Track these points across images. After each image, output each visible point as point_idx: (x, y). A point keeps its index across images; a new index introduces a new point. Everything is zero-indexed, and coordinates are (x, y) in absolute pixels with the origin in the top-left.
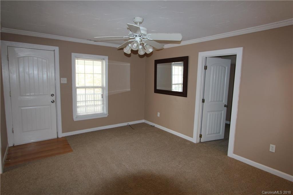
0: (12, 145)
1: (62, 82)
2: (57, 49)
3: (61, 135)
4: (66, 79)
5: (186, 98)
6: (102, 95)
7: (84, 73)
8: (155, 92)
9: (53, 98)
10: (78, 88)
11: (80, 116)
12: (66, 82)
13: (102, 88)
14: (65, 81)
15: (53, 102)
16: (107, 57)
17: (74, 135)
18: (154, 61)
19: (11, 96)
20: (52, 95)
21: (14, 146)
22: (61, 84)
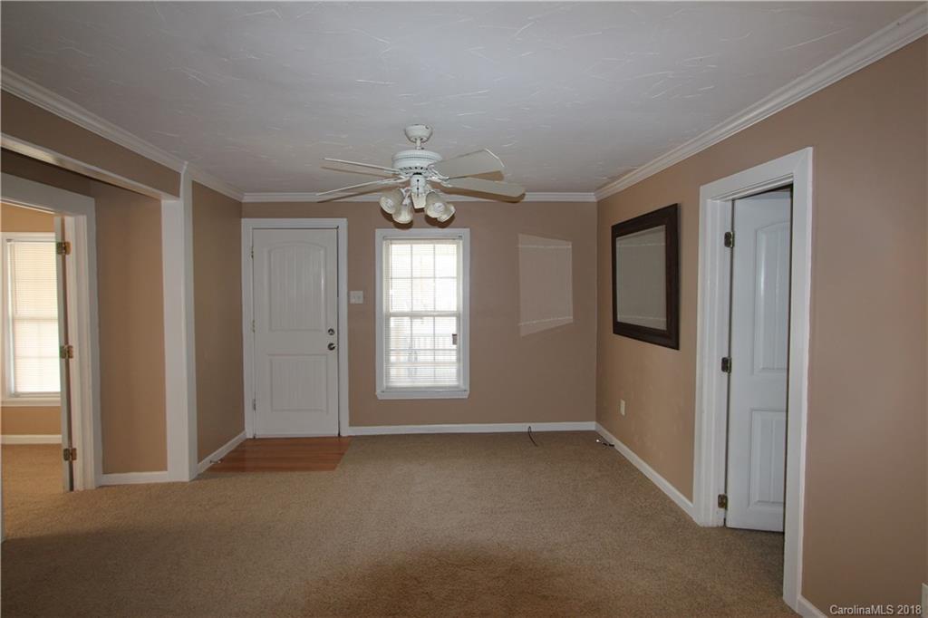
0: (251, 437)
1: (353, 301)
2: (343, 223)
3: (347, 431)
4: (361, 293)
5: (676, 351)
6: (454, 335)
7: (409, 276)
8: (614, 333)
9: (333, 339)
10: (395, 315)
11: (396, 388)
12: (361, 301)
13: (458, 316)
14: (358, 297)
15: (331, 347)
16: (467, 231)
17: (374, 436)
18: (610, 228)
19: (254, 331)
20: (331, 331)
21: (254, 438)
22: (349, 305)
